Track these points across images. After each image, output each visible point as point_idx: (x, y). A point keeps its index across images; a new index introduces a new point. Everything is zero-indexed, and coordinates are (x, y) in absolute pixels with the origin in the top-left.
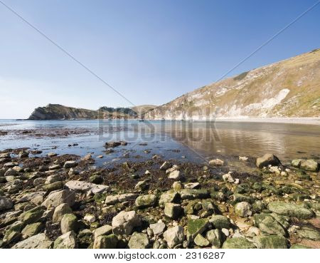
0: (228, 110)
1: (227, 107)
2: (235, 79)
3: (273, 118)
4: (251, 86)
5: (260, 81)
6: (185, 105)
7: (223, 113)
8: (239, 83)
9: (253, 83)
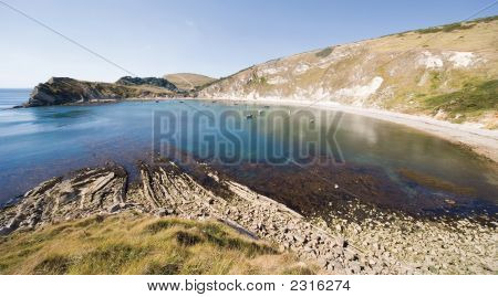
0: (313, 93)
1: (311, 89)
2: (318, 55)
3: (370, 110)
4: (338, 66)
5: (348, 62)
6: (255, 80)
7: (307, 95)
8: (323, 61)
9: (339, 64)
